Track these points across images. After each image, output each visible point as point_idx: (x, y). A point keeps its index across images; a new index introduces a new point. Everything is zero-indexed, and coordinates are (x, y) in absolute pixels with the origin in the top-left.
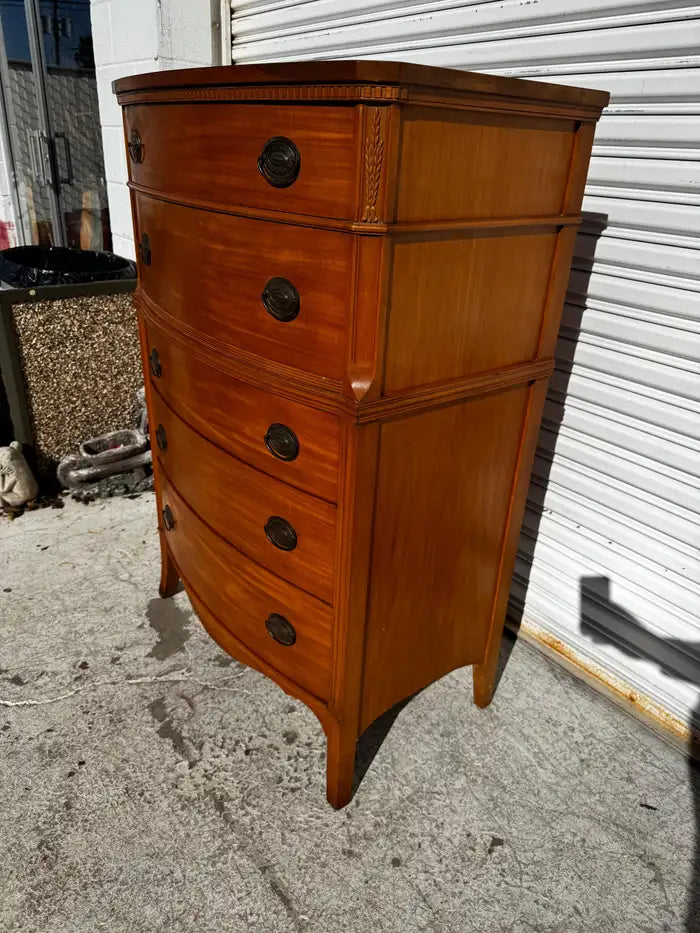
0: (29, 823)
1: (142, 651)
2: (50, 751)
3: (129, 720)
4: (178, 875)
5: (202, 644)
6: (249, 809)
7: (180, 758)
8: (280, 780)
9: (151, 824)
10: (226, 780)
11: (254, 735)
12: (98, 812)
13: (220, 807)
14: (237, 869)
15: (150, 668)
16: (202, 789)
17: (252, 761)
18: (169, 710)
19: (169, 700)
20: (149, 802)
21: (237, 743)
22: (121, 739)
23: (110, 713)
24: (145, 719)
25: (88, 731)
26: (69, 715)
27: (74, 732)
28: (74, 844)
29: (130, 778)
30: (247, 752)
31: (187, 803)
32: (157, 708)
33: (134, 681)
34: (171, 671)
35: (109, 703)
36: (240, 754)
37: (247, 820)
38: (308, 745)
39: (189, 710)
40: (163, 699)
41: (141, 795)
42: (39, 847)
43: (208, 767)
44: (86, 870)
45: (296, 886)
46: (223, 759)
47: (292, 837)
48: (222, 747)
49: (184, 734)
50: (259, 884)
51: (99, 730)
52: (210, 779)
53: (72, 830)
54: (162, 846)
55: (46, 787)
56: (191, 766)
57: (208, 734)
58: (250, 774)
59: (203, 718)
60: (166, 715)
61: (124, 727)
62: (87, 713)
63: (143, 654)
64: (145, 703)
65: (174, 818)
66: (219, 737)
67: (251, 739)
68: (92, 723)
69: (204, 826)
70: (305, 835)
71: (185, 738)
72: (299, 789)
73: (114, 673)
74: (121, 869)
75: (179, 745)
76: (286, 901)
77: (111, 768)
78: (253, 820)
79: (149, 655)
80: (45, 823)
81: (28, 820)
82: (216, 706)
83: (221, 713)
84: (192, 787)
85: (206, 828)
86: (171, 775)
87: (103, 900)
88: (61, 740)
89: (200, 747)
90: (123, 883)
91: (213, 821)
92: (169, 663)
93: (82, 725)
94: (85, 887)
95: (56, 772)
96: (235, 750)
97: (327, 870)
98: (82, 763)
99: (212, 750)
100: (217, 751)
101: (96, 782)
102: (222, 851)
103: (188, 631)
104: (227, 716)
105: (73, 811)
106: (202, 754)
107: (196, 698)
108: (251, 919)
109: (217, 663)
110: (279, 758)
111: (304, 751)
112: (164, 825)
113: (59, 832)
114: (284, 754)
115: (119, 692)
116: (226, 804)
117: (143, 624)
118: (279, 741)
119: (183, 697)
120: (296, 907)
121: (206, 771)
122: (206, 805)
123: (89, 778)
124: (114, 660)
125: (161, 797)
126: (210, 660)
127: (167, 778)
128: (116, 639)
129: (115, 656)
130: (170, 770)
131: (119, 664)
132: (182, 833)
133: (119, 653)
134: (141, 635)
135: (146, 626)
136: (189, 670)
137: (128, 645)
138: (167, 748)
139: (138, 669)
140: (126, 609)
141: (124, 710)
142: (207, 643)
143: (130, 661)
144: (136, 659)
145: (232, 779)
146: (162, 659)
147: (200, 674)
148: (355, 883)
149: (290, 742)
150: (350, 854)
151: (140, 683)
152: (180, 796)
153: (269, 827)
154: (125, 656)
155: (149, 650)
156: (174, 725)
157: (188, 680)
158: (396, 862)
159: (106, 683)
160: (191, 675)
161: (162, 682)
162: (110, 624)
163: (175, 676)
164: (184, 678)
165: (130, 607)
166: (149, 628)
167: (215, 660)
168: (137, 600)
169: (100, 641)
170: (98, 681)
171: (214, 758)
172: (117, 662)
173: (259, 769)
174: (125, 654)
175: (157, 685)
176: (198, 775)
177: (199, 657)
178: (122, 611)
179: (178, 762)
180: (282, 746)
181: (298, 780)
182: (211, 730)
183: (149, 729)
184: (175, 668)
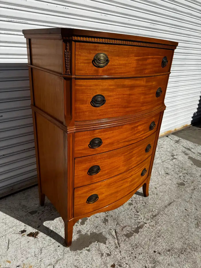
0: (178, 260)
1: (102, 246)
2: (154, 263)
3: (135, 242)
4: (175, 221)
5: (98, 228)
6: (154, 210)
7: (144, 226)
8: (144, 205)
9: (165, 229)
10: (147, 216)
11: (132, 211)
12: (168, 242)
13: (155, 216)
14: (168, 211)
15: (112, 242)
16: (152, 220)
17: (140, 211)
18: (128, 232)
19: (125, 233)
20: (160, 231)
21: (135, 214)
22: (143, 243)
23: (134, 249)
24: (134, 238)
25: (142, 254)
26: (138, 263)
27: (144, 258)
28: (178, 245)
29: (155, 237)
30: (138, 212)
31: (157, 223)
32: (128, 236)
33: (118, 246)
34: (112, 235)
35: (129, 251)
36: (138, 214)
37: (156, 211)
38: (132, 201)
39: (127, 227)
40: (125, 235)
41: (159, 233)
42: (183, 254)
43: (145, 220)
44: (183, 240)
45: (167, 202)
46: (142, 216)
47: (157, 203)
48: (138, 218)
49: (136, 227)
50: (170, 207)
51: (141, 251)
52: (148, 219)
53: (175, 247)
54: (169, 226)
55: (166, 259)
56: (146, 223)
57: (135, 221)
58: (144, 211)
59: (129, 223)
60: (131, 232)
61: (138, 243)
62: (135, 257)
63: (105, 245)
64: (127, 239)
65: (162, 225)
66: (135, 218)
67: (133, 212)
68: (139, 254)
70: (156, 201)
71: (137, 227)
72: (145, 202)
73: (116, 253)
74: (179, 233)
75: (141, 227)
76: (171, 203)
77: (153, 243)
79: (105, 243)
80: (176, 255)
81: (177, 260)
82: (124, 220)
83: (126, 219)
84: (152, 222)
85: (162, 218)
86: (150, 227)
87: (187, 235)
88: (148, 261)
89: (140, 222)
90: (181, 231)
91: (160, 217)
92: (108, 236)
93: (141, 257)
94: (186, 239)
95: (160, 258)
96: (138, 215)
97: (162, 197)
98: (155, 252)
99: (139, 220)
100: (140, 218)
101: (159, 246)
102: (166, 214)
103: (91, 233)
104: (127, 218)
105: (170, 249)
106: (142, 222)
107: (122, 226)
108: (177, 208)
109: (106, 222)
110: (138, 206)
111: (134, 201)
112: (164, 227)
113: (177, 250)
114: (136, 205)
115: (124, 249)
116: (154, 215)
117: (87, 250)
118: (132, 207)
119: (122, 229)
120: (171, 202)
121: (146, 220)
122: (156, 219)
123: (158, 248)
124: (108, 255)
125: (157, 228)
126: (105, 225)
127: (152, 228)
128: (97, 258)
129: (107, 255)
130: (149, 228)
131: (110, 253)
132: (165, 222)
133: (105, 254)
134: (94, 249)
135: (88, 248)
136: (111, 230)
137: (100, 252)
138: (142, 230)
139: (112, 246)
140: (76, 260)
141: (132, 245)
142: (97, 227)
143: (108, 249)
144: (107, 248)
145: (147, 214)
146: (106, 239)
147: (112, 226)
148: (162, 194)
149: (132, 204)
150: (157, 194)
151: (118, 243)
152: (156, 224)
153: (156, 207)
154: (106, 252)
155: (102, 244)
156: (134, 230)
157: (115, 230)
158: (156, 188)
159: (121, 255)
160: (113, 229)
161: (117, 237)
162: (87, 263)
163: (114, 233)
164: (114, 231)
165: (75, 258)
166: (90, 247)
167: (105, 223)
168: (70, 257)
169: (98, 264)
170: (120, 258)
171: (142, 218)
172: (110, 254)
173: (142, 210)
174: (105, 252)
175: (119, 238)
176: (148, 222)
177: (104, 228)
178: (78, 261)
179: (146, 227)
180: (134, 206)
181: (142, 203)
182: (133, 221)
183: (137, 236)
184: (110, 234)
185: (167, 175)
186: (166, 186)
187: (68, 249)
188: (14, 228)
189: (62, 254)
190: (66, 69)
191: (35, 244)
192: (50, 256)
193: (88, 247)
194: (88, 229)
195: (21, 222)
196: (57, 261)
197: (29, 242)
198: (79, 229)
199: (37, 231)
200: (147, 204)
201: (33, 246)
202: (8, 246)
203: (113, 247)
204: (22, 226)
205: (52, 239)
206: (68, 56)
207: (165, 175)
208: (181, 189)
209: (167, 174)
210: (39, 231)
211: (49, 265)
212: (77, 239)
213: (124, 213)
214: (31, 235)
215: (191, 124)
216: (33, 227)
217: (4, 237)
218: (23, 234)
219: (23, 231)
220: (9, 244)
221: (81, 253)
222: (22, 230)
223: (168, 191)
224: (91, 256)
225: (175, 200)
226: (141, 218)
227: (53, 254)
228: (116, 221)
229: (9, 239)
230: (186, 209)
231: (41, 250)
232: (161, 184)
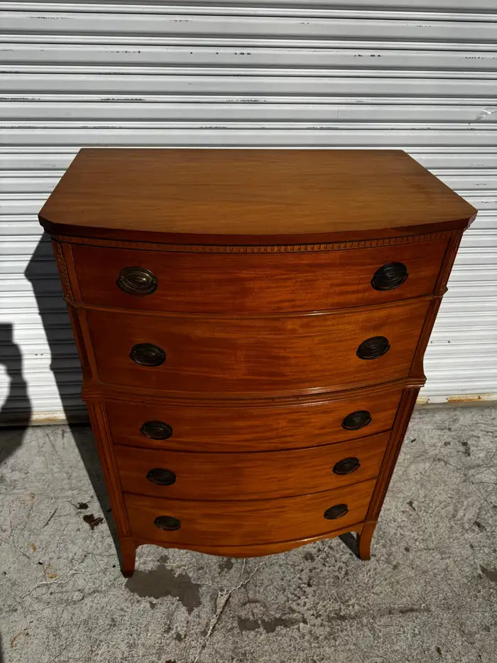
1: (182, 614)
3: (248, 648)
5: (201, 571)
6: (350, 602)
7: (296, 626)
8: (337, 578)
10: (324, 606)
11: (298, 575)
13: (343, 618)
14: (386, 626)
15: (203, 616)
16: (325, 623)
17: (318, 585)
18: (251, 618)
19: (243, 614)
20: (322, 659)
21: (299, 587)
22: (261, 659)
23: (233, 659)
24: (251, 637)
30: (309, 585)
31: (332, 636)
32: (245, 624)
33: (209, 632)
34: (215, 603)
35: (222, 656)
36: (308, 590)
37: (357, 607)
38: (319, 550)
39: (258, 605)
40: (239, 618)
43: (311, 612)
45: (404, 602)
46: (310, 601)
47: (376, 589)
48: (299, 598)
49: (278, 616)
50: (399, 619)
52: (320, 616)
56: (305, 622)
57: (285, 602)
58: (326, 591)
59: (269, 599)
60: (256, 622)
61: (252, 653)
63: (186, 615)
64: (236, 631)
65: (339, 648)
66: (290, 596)
67: (300, 579)
69: (350, 632)
70: (378, 582)
71: (280, 618)
72: (347, 571)
73: (194, 643)
75: (287, 623)
76: (412, 610)
78: (359, 605)
79: (190, 611)
82: (264, 586)
83: (271, 587)
84: (322, 628)
85: (354, 632)
86: (307, 637)
89: (293, 611)
91: (351, 626)
92: (206, 600)
96: (305, 592)
97: (401, 583)
99: (298, 604)
100: (301, 602)
103: (180, 575)
104: (275, 583)
106: (299, 612)
107: (251, 596)
108: (417, 632)
109: (226, 570)
110: (321, 570)
111: (324, 555)
114: (320, 566)
115: (215, 646)
116: (342, 614)
117: (151, 603)
118: (308, 564)
119: (245, 604)
120: (416, 607)
121: (313, 615)
122: (339, 625)
124: (179, 638)
125: (322, 650)
126: (220, 573)
127: (309, 641)
128: (155, 629)
129: (175, 636)
130: (303, 636)
131: (185, 636)
132: (352, 647)
133: (173, 632)
134: (163, 609)
135: (155, 601)
136: (222, 590)
137: (168, 622)
138: (284, 631)
139: (199, 624)
140: (122, 609)
141: (235, 648)
142: (202, 568)
143: (187, 627)
144: (188, 622)
145: (325, 603)
146: (199, 603)
147: (229, 584)
148: (412, 573)
149: (312, 559)
150: (395, 567)
151: (214, 627)
152: (326, 638)
153: (366, 597)
154: (179, 629)
155: (184, 609)
156: (267, 619)
157: (230, 596)
158: (407, 550)
159: (200, 653)
160: (227, 591)
161: (221, 612)
162: (133, 628)
163: (222, 601)
164: (227, 596)
165: (123, 605)
166: (159, 600)
167: (222, 570)
168: (118, 597)
169: (149, 643)
170: (195, 658)
171: (305, 606)
172: (183, 637)
173: (325, 584)
174: (177, 627)
175: (223, 616)
176: (314, 621)
177: (213, 578)
178: (123, 613)
179: (298, 629)
180: (314, 564)
181: (340, 568)
182: (282, 598)
183: (262, 638)
184: (214, 598)
185: (477, 529)
186: (442, 559)
187: (124, 580)
188: (75, 492)
189: (109, 584)
191: (85, 539)
192: (91, 575)
193: (157, 598)
194: (183, 563)
195: (91, 486)
196: (94, 592)
197: (79, 530)
198: (167, 554)
199: (102, 516)
200: (349, 577)
201: (80, 541)
202: (49, 520)
203: (198, 629)
204: (88, 493)
205: (113, 545)
207: (467, 526)
208: (480, 587)
209: (479, 525)
210: (104, 519)
211: (79, 590)
212: (151, 572)
213: (277, 568)
214: (90, 520)
216: (102, 507)
217: (54, 500)
218: (79, 510)
219: (84, 506)
220: (51, 517)
221: (138, 602)
222: (84, 502)
223: (435, 575)
224: (149, 619)
225: (433, 608)
226: (305, 603)
227: (97, 575)
228: (247, 579)
229: (56, 509)
230: (438, 650)
231: (85, 556)
232: (432, 546)
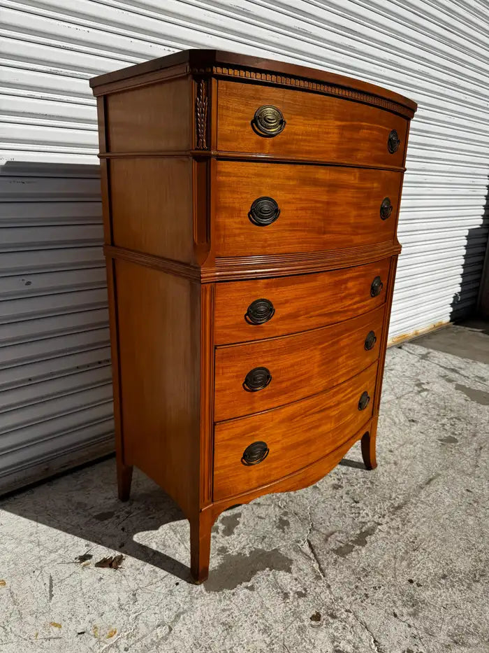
0: (469, 594)
1: (283, 577)
2: (413, 606)
3: (362, 565)
4: (446, 516)
5: (266, 540)
6: (394, 496)
7: (377, 530)
8: (369, 488)
9: (428, 533)
10: (380, 508)
11: (342, 501)
12: (438, 560)
13: (399, 507)
14: (429, 496)
15: (304, 567)
16: (393, 517)
17: (362, 499)
18: (341, 544)
19: (332, 546)
20: (416, 537)
21: (352, 507)
22: (379, 565)
23: (360, 579)
24: (356, 556)
25: (382, 588)
26: (374, 608)
27: (389, 597)
28: (463, 564)
29: (406, 551)
30: (357, 502)
31: (405, 522)
32: (342, 552)
33: (321, 575)
34: (302, 552)
35: (350, 583)
36: (359, 505)
37: (400, 497)
38: (339, 479)
39: (337, 534)
40: (333, 550)
41: (414, 543)
42: (478, 581)
43: (377, 516)
44: (474, 553)
45: (421, 479)
46: (368, 511)
47: (400, 480)
48: (359, 513)
49: (358, 532)
50: (430, 488)
51: (378, 581)
52: (384, 515)
53: (457, 569)
54: (437, 526)
55: (440, 595)
56: (379, 524)
57: (353, 521)
58: (372, 499)
59: (340, 526)
60: (347, 545)
61: (369, 565)
62: (366, 595)
63: (288, 576)
64: (341, 560)
65: (418, 525)
66: (352, 515)
67: (346, 502)
68: (375, 588)
69: (414, 512)
70: (395, 477)
71: (361, 532)
72: (370, 481)
73: (318, 590)
74: (460, 539)
75: (370, 532)
76: (431, 480)
77: (405, 563)
78: (400, 494)
79: (289, 570)
80: (463, 585)
81: (467, 596)
82: (327, 521)
83: (332, 518)
84: (394, 521)
85: (415, 510)
86: (391, 532)
87: (480, 541)
88: (399, 603)
89: (364, 523)
90: (466, 536)
91: (409, 509)
92: (293, 555)
93: (379, 594)
94: (481, 551)
95: (426, 595)
96: (359, 508)
97: (408, 469)
98: (411, 581)
99: (363, 517)
100: (363, 514)
101: (418, 568)
102: (423, 502)
103: (251, 553)
104: (333, 515)
105: (446, 573)
106: (369, 521)
107: (325, 532)
108: (447, 489)
109: (285, 527)
110: (354, 490)
111: (345, 481)
112: (425, 529)
113: (463, 575)
114: (349, 488)
115: (337, 580)
116: (396, 505)
117: (247, 588)
118: (340, 492)
119: (326, 540)
120: (431, 477)
121: (380, 517)
122: (401, 513)
123: (418, 573)
124: (300, 595)
125: (409, 533)
126: (284, 532)
127: (395, 533)
128: (273, 603)
129: (296, 596)
130: (388, 533)
131: (305, 589)
132: (425, 519)
133: (292, 594)
134: (264, 584)
135: (249, 584)
136: (299, 542)
137: (279, 590)
138: (373, 538)
139: (307, 575)
140: (224, 610)
141: (353, 570)
142: (264, 537)
143: (299, 583)
144: (296, 579)
145: (379, 506)
146: (291, 561)
147: (300, 535)
148: (408, 462)
149: (340, 486)
150: (395, 463)
151: (321, 569)
152: (404, 525)
153: (399, 488)
154: (294, 589)
155: (282, 573)
156: (353, 539)
157: (308, 541)
158: (391, 451)
159: (331, 593)
160: (303, 540)
161: (315, 556)
162: (251, 616)
163: (306, 549)
164: (307, 544)
165: (222, 606)
166: (253, 580)
167: (283, 529)
168: (208, 604)
169: (279, 616)
170: (331, 599)
171: (368, 515)
172: (304, 592)
173: (366, 496)
174: (291, 589)
175: (320, 557)
176: (384, 521)
177: (283, 538)
178: (228, 613)
179: (380, 530)
180: (345, 490)
181: (364, 482)
182: (349, 521)
183: (363, 552)
184: (299, 550)
185: (413, 423)
186: (415, 446)
187: (201, 587)
188: (60, 552)
189: (187, 599)
190: (199, 138)
191: (119, 581)
192: (158, 605)
193: (249, 581)
194: (243, 544)
195: (76, 537)
196: (178, 616)
197: (101, 578)
198: (221, 545)
199: (118, 554)
200: (376, 483)
201: (113, 587)
202: (51, 591)
203: (309, 580)
204: (81, 546)
205: (157, 569)
206: (202, 110)
207: (408, 425)
208: (450, 449)
209: (413, 421)
210: (124, 555)
211: (159, 626)
212: (221, 566)
213: (323, 505)
214: (104, 563)
215: (451, 321)
216: (109, 547)
217: (37, 573)
218: (83, 563)
219: (84, 558)
220: (51, 586)
221: (233, 594)
222: (82, 554)
223: (421, 456)
224: (259, 599)
225: (440, 472)
226: (367, 515)
227: (165, 602)
228: (309, 523)
229: (51, 577)
230: (468, 490)
231: (134, 595)
232: (401, 443)
